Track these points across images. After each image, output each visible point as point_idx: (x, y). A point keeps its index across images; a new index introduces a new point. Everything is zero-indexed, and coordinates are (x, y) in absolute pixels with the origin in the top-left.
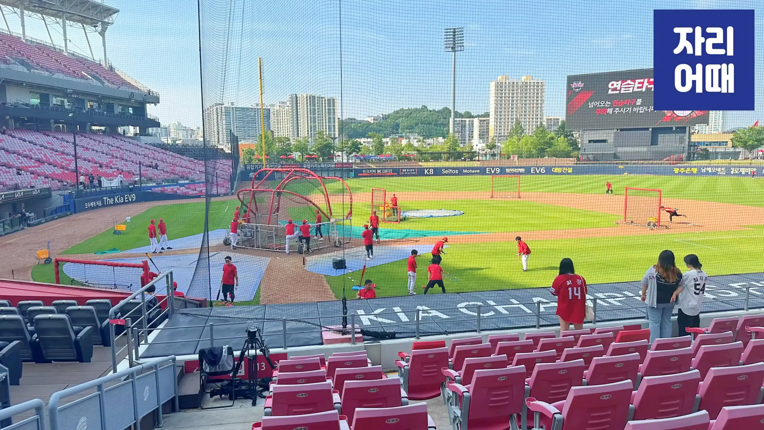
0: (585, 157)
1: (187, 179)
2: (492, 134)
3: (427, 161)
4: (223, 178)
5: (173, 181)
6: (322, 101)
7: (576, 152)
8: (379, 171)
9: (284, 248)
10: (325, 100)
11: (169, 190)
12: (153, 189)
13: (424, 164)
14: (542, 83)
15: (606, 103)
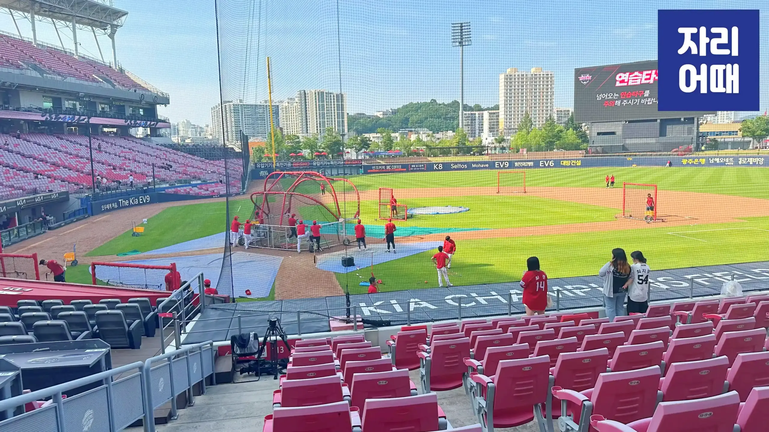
0: (594, 150)
1: (199, 179)
2: (502, 126)
3: (435, 156)
4: (234, 178)
5: (185, 182)
6: (331, 96)
7: (585, 144)
8: (388, 167)
9: (296, 248)
10: (334, 96)
11: (182, 191)
12: (166, 190)
13: (433, 160)
14: (551, 74)
15: (613, 95)
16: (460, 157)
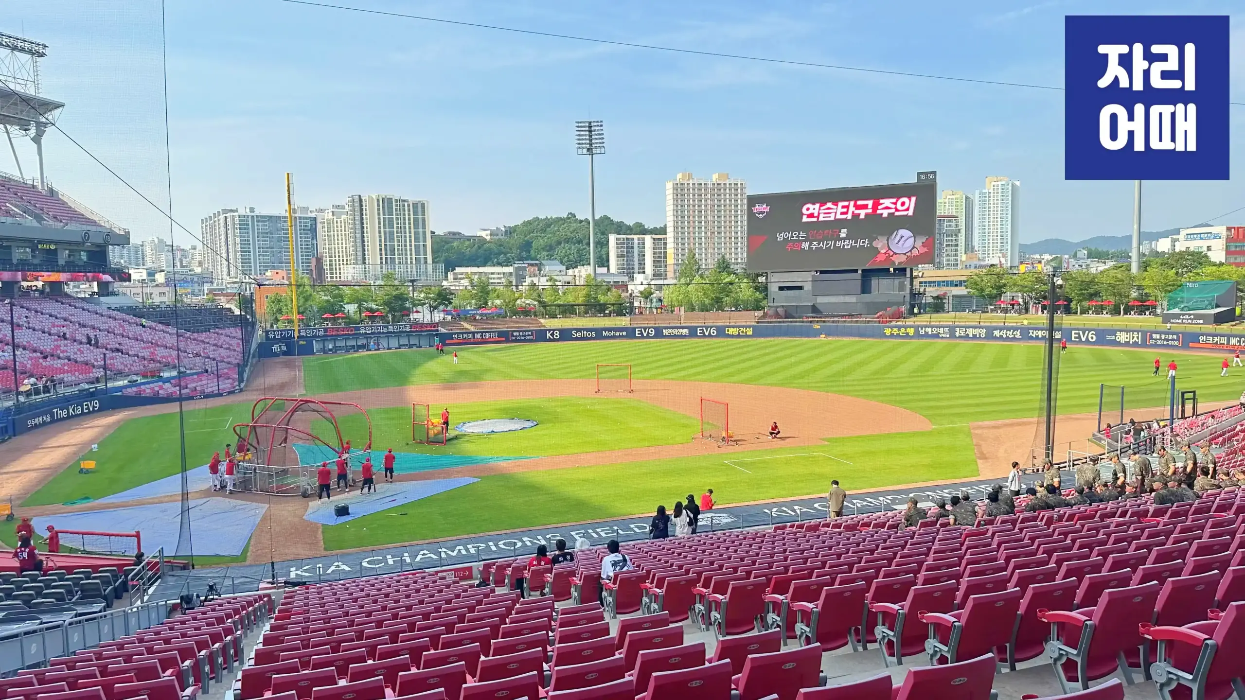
0: (771, 312)
1: (174, 367)
2: (671, 260)
3: (553, 316)
5: (153, 374)
6: (404, 206)
8: (478, 336)
10: (409, 206)
11: (148, 391)
12: (124, 391)
13: (547, 323)
14: (742, 184)
15: (799, 234)
16: (588, 319)
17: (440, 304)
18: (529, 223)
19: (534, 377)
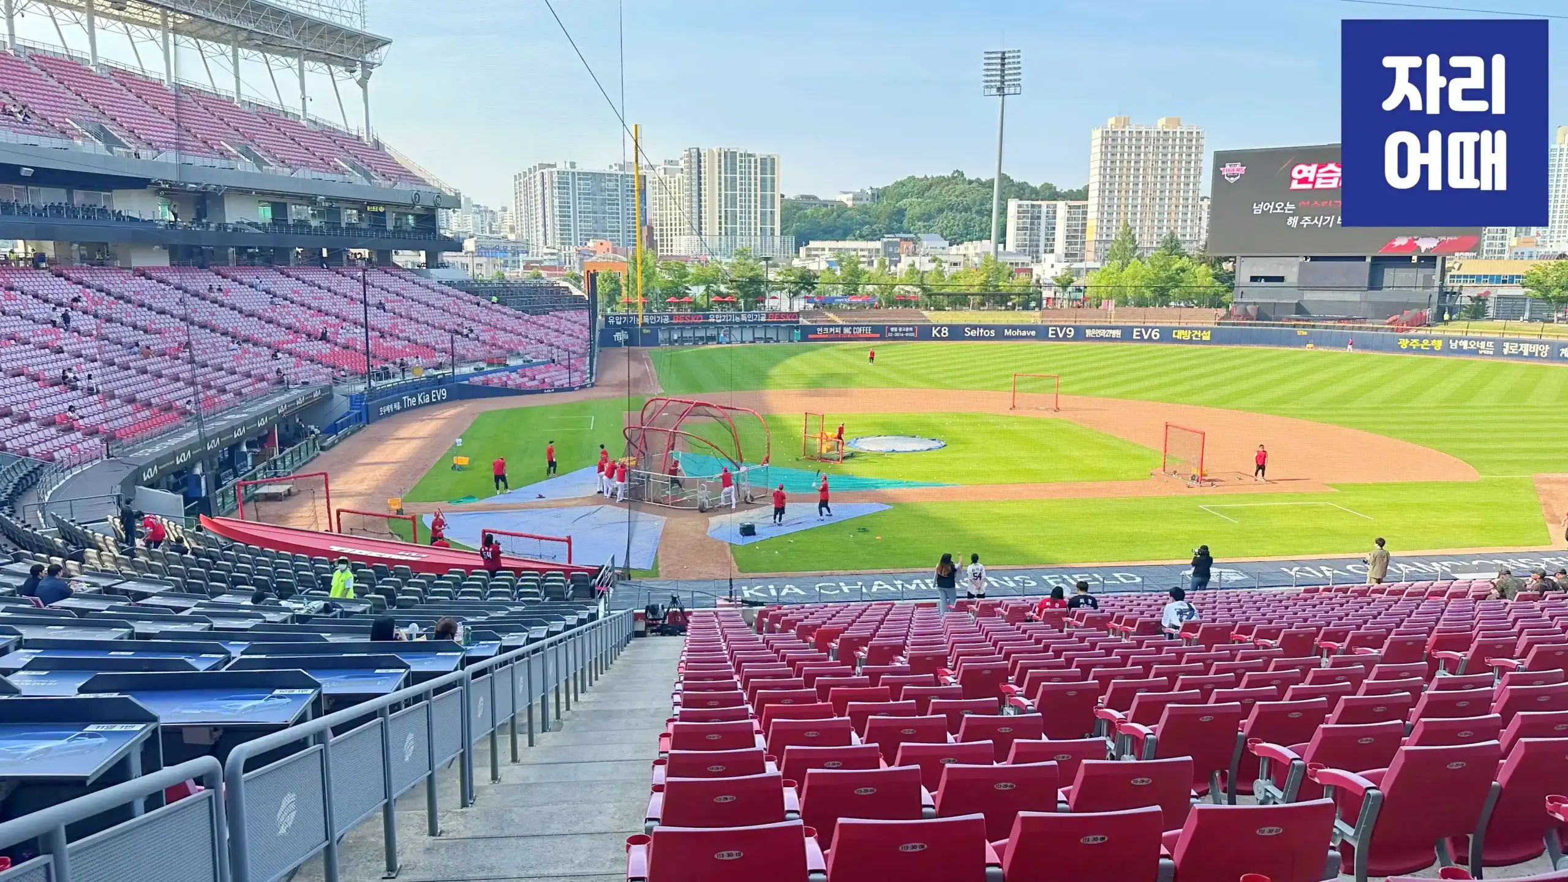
0: (1238, 311)
1: (519, 356)
2: (1091, 235)
3: (941, 309)
5: (499, 362)
6: (750, 162)
7: (1228, 296)
8: (847, 331)
10: (756, 161)
11: (496, 381)
12: (471, 379)
13: (933, 317)
14: (1198, 133)
15: (1285, 206)
16: (985, 312)
17: (801, 288)
18: (902, 184)
19: (926, 385)
